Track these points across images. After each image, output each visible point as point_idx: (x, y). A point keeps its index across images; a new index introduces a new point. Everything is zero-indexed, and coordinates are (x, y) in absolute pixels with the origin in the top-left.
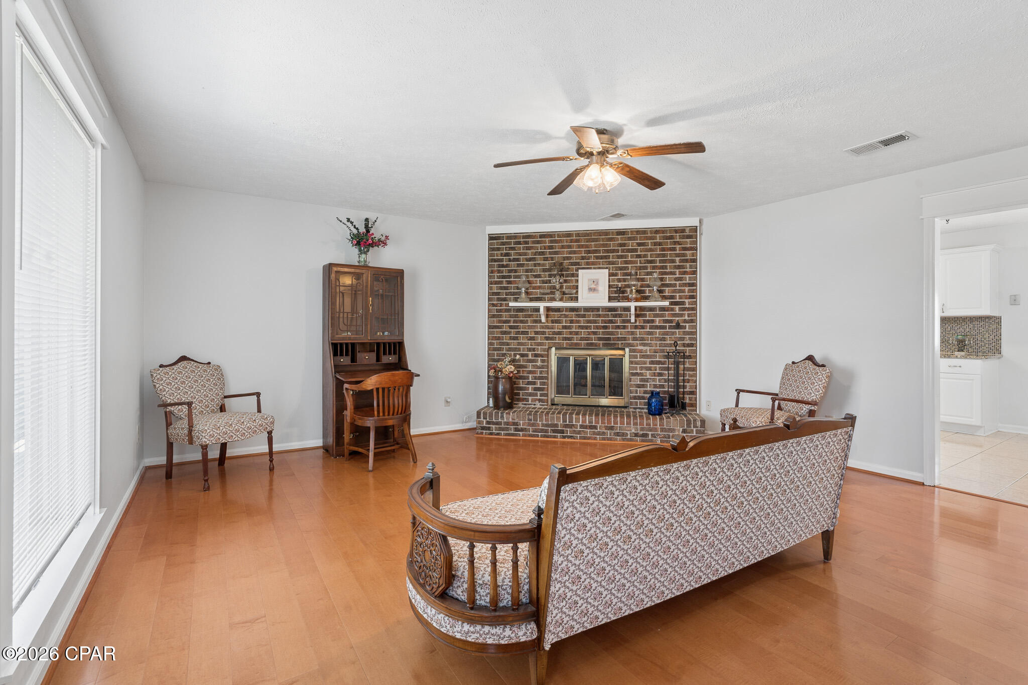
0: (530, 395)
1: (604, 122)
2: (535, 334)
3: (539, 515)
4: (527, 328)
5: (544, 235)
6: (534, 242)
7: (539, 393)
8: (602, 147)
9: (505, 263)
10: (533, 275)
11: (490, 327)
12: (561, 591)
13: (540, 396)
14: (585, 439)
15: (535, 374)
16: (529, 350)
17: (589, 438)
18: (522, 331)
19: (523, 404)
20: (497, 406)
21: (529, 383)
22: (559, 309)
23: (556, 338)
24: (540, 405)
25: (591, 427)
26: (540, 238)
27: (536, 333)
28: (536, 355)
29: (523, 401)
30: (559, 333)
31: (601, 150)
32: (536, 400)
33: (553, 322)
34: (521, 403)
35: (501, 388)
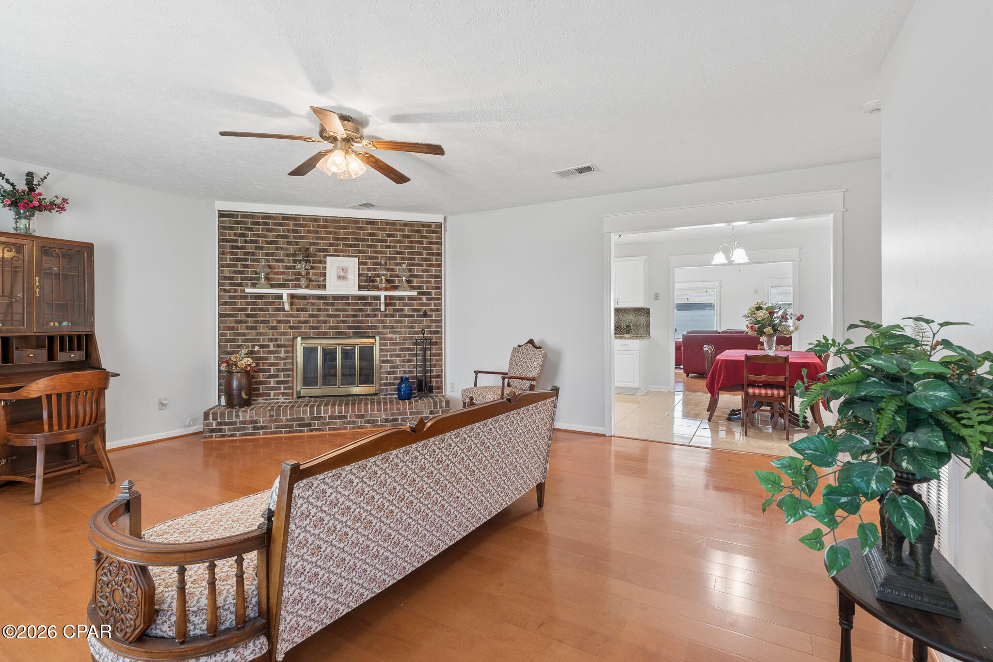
0: (272, 389)
1: (350, 110)
2: (278, 323)
3: (269, 519)
4: (268, 316)
5: (286, 218)
6: (275, 224)
7: (282, 386)
8: (346, 133)
9: (239, 244)
10: (275, 260)
11: (220, 316)
12: (296, 594)
13: (284, 390)
14: (334, 430)
15: (278, 366)
16: (271, 340)
17: (338, 429)
18: (262, 320)
19: (263, 399)
20: (230, 404)
21: (271, 376)
22: (306, 296)
23: (302, 327)
24: (284, 399)
25: (340, 417)
26: (283, 220)
27: (279, 322)
28: (279, 346)
29: (264, 396)
30: (306, 322)
31: (345, 136)
32: (279, 394)
33: (298, 310)
34: (261, 398)
35: (235, 384)
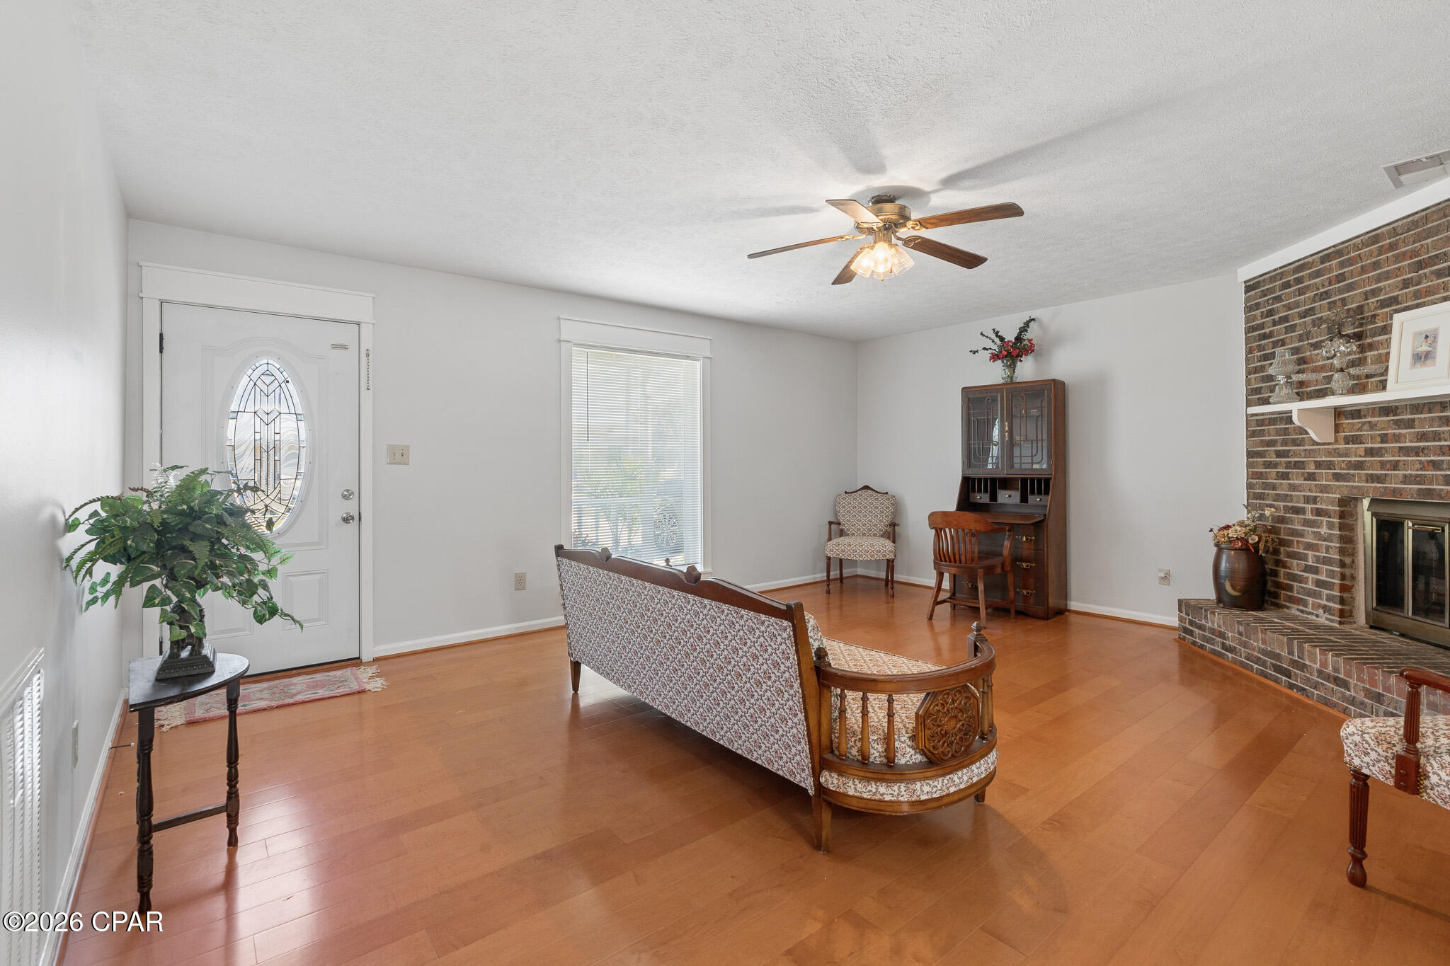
0: (1311, 593)
2: (1316, 468)
4: (1303, 454)
5: (1327, 256)
6: (1312, 276)
7: (1325, 592)
9: (1267, 330)
10: (1312, 345)
11: (1250, 454)
13: (1327, 600)
15: (1318, 551)
16: (1308, 500)
18: (1295, 462)
19: (1298, 609)
21: (1308, 569)
22: (1359, 411)
23: (1353, 475)
24: (1327, 619)
26: (1322, 263)
27: (1319, 465)
28: (1319, 512)
29: (1298, 604)
30: (1359, 466)
32: (1320, 606)
33: (1347, 440)
34: (1296, 607)
